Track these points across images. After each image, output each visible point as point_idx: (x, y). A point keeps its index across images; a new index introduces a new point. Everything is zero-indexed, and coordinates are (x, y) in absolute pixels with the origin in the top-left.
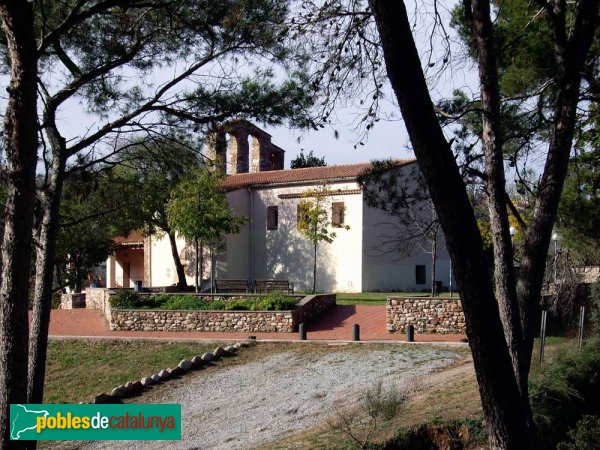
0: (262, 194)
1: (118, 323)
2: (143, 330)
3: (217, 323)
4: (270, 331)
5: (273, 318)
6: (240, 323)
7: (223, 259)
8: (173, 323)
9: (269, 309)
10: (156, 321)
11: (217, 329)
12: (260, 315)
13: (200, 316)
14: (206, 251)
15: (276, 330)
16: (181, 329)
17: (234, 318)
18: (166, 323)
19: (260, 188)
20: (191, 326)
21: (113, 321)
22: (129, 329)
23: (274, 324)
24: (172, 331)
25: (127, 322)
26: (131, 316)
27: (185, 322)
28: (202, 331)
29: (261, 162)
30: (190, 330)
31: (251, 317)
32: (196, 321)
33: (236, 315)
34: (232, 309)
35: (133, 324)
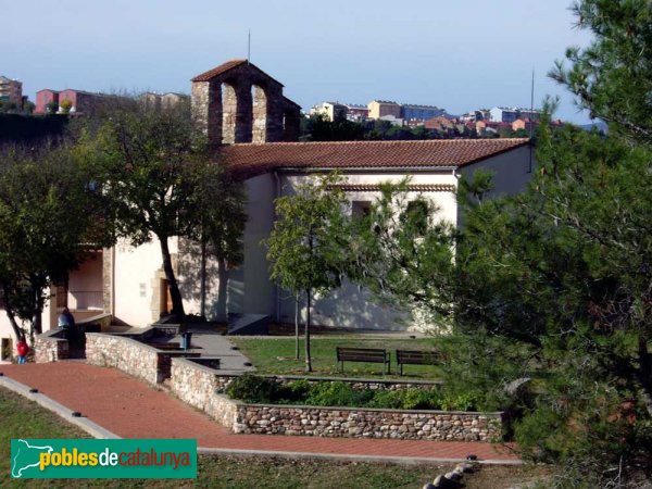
0: (295, 181)
1: (248, 423)
2: (283, 433)
3: (393, 427)
4: (469, 440)
5: (474, 422)
6: (426, 428)
7: (239, 277)
8: (328, 425)
9: (469, 409)
10: (304, 422)
11: (393, 435)
12: (455, 417)
13: (369, 417)
14: (213, 263)
15: (479, 438)
16: (340, 433)
17: (418, 420)
18: (318, 424)
19: (293, 173)
20: (355, 430)
21: (239, 421)
22: (264, 432)
23: (475, 430)
24: (327, 436)
25: (262, 422)
26: (266, 414)
27: (347, 425)
28: (371, 437)
29: (268, 124)
30: (353, 435)
31: (442, 420)
32: (362, 424)
33: (422, 416)
34: (415, 408)
35: (269, 425)
